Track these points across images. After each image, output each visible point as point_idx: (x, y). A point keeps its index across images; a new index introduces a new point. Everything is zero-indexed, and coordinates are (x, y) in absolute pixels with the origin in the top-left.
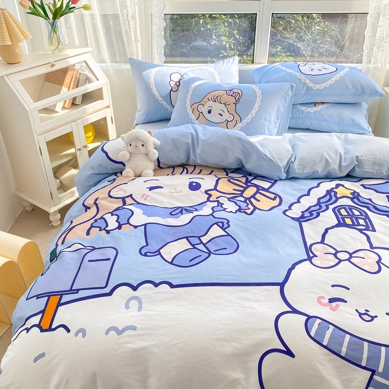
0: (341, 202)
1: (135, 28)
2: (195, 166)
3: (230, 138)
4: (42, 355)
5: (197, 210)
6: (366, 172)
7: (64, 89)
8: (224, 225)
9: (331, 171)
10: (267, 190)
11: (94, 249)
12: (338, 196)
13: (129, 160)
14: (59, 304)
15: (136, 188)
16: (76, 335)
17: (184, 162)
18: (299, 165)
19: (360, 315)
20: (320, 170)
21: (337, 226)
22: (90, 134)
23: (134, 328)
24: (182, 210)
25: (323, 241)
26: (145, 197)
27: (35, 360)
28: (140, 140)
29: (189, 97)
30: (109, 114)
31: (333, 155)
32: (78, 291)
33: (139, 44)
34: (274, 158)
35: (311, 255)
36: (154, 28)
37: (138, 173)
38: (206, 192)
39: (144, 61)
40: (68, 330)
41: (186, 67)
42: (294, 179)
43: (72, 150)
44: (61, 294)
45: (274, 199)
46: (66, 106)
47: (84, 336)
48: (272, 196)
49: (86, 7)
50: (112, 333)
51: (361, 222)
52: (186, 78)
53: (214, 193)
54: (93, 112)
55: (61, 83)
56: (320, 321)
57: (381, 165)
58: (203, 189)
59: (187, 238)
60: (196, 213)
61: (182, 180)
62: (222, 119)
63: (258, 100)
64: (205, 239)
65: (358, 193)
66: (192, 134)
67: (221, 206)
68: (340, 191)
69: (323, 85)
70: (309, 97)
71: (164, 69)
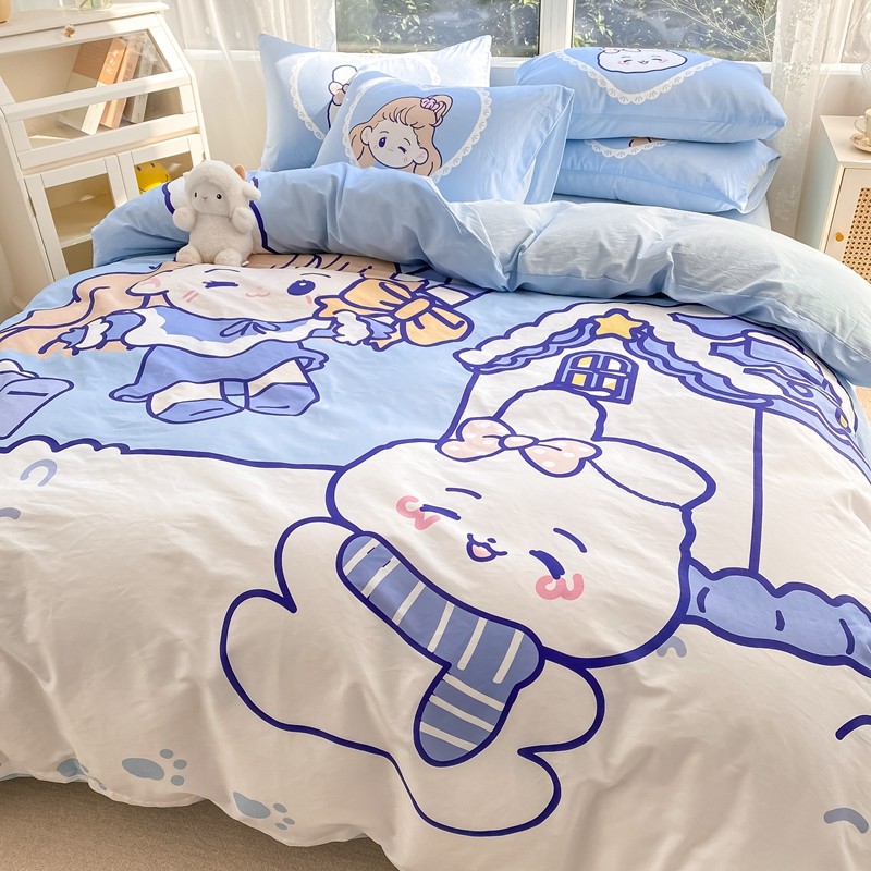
5: (277, 330)
8: (312, 364)
10: (450, 308)
15: (183, 280)
21: (547, 387)
24: (246, 327)
25: (497, 415)
28: (213, 184)
30: (198, 146)
37: (208, 256)
38: (318, 301)
45: (456, 326)
46: (108, 123)
48: (455, 320)
51: (609, 382)
53: (334, 304)
58: (313, 294)
59: (222, 382)
62: (405, 159)
64: (255, 387)
67: (335, 331)
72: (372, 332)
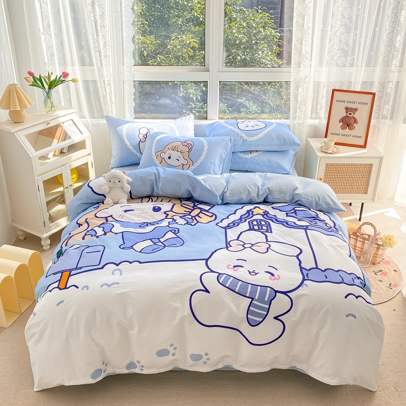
0: (255, 217)
1: (111, 92)
2: (158, 197)
3: (182, 176)
4: (62, 302)
5: (158, 224)
6: (276, 198)
7: (55, 141)
8: (176, 232)
9: (252, 198)
10: (207, 211)
11: (89, 247)
12: (254, 214)
13: (109, 192)
14: (70, 275)
15: (116, 211)
16: (83, 289)
17: (150, 194)
18: (230, 194)
19: (250, 272)
20: (245, 198)
21: (248, 230)
22: (75, 176)
23: (118, 283)
24: (147, 224)
25: (237, 239)
26: (121, 216)
27: (57, 305)
28: (117, 178)
29: (154, 147)
30: (90, 160)
31: (253, 187)
32: (81, 268)
33: (114, 105)
34: (212, 189)
35: (229, 246)
36: (126, 93)
37: (116, 201)
38: (165, 213)
39: (118, 118)
40: (77, 287)
41: (151, 123)
42: (226, 204)
43: (61, 189)
44: (70, 271)
45: (212, 216)
46: (56, 154)
47: (87, 289)
48: (211, 215)
49: (74, 81)
50: (105, 287)
51: (264, 228)
52: (152, 132)
53: (171, 214)
54: (77, 159)
55: (53, 136)
56: (226, 275)
57: (285, 193)
58: (162, 211)
59: (151, 239)
60: (157, 225)
61: (148, 206)
62: (179, 163)
63: (205, 149)
64: (162, 240)
65: (268, 212)
66: (155, 173)
67: (175, 221)
68: (256, 211)
69: (255, 138)
70: (245, 147)
71: (134, 125)
72: (187, 221)
